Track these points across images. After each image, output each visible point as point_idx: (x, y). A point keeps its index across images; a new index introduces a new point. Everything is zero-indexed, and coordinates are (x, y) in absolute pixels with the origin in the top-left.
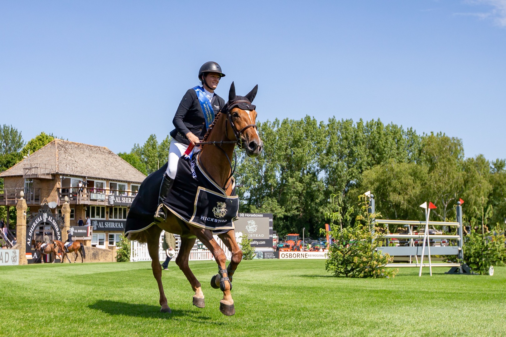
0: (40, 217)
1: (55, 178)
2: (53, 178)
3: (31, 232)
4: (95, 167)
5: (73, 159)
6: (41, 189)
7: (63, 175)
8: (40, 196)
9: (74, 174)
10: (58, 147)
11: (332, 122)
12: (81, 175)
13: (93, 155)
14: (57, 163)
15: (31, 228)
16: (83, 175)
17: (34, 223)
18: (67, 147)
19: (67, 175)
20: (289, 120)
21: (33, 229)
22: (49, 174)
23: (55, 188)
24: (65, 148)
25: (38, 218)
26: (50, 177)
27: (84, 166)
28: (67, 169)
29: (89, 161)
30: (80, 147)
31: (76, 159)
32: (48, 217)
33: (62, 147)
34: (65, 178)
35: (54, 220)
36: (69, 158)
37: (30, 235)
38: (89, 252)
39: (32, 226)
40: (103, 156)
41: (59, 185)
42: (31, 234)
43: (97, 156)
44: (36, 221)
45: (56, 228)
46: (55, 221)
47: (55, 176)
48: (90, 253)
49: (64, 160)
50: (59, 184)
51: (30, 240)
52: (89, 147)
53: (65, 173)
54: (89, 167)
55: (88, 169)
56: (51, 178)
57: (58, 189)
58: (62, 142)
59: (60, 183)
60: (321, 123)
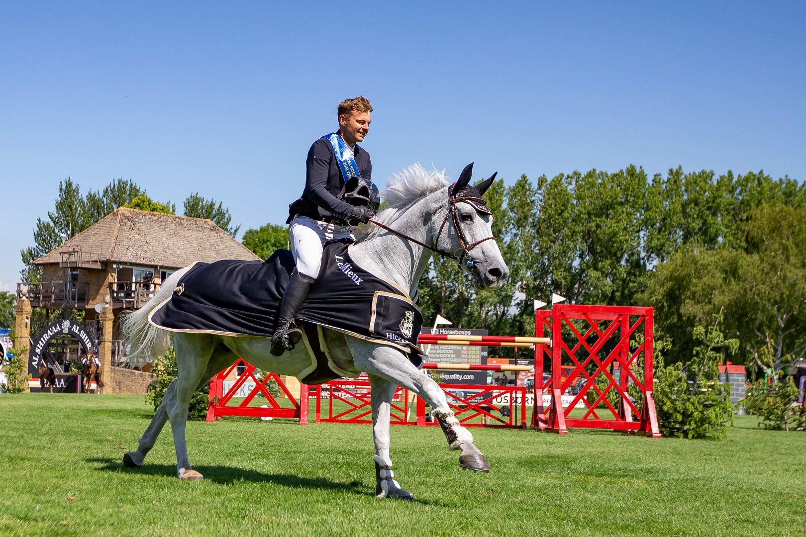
0: (58, 325)
1: (106, 267)
2: (104, 268)
3: (39, 348)
4: (179, 252)
5: (142, 239)
6: (88, 283)
7: (120, 263)
8: (87, 295)
9: (138, 262)
10: (121, 220)
11: (675, 175)
12: (150, 263)
13: (182, 233)
14: (113, 245)
15: (40, 342)
16: (153, 263)
17: (46, 334)
18: (137, 220)
19: (125, 263)
20: (597, 172)
21: (43, 343)
22: (96, 261)
23: (106, 283)
24: (133, 221)
25: (53, 327)
26: (98, 266)
27: (160, 249)
28: (128, 254)
29: (170, 242)
30: (162, 219)
31: (149, 238)
32: (72, 327)
33: (129, 220)
34: (121, 267)
35: (82, 331)
36: (137, 236)
37: (37, 351)
38: (143, 380)
39: (42, 339)
40: (200, 235)
41: (113, 278)
42: (39, 350)
43: (187, 233)
44: (49, 331)
45: (86, 343)
46: (85, 332)
47: (107, 265)
48: (145, 382)
49: (127, 240)
50: (112, 276)
51: (37, 359)
52: (178, 220)
53: (122, 260)
54: (169, 252)
55: (165, 253)
56: (100, 267)
57: (111, 284)
58: (130, 212)
59: (115, 276)
60: (655, 176)
